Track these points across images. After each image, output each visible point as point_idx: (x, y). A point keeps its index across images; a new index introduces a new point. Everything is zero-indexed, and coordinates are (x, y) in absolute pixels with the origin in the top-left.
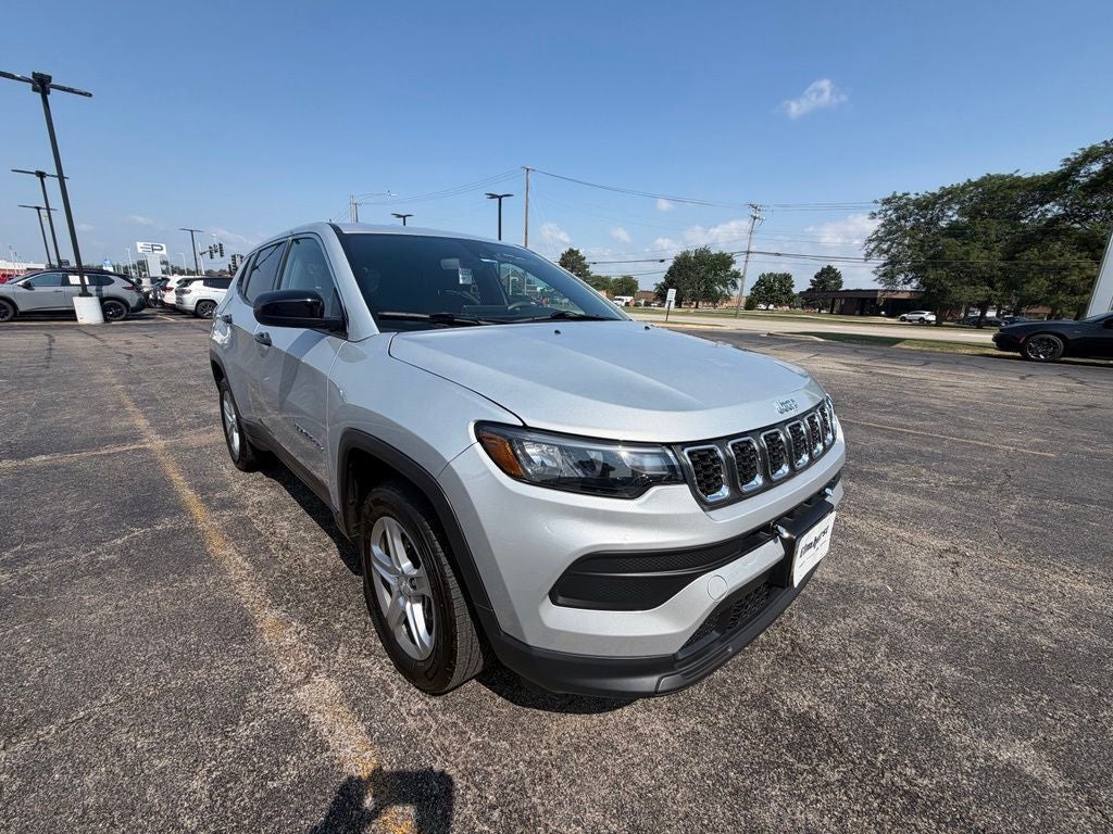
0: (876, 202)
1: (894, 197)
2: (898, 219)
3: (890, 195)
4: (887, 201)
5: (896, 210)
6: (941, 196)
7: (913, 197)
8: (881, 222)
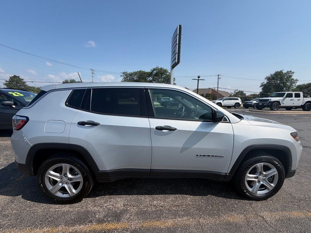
0: (121, 73)
1: (125, 72)
2: (126, 77)
3: (124, 72)
4: (123, 73)
5: (125, 75)
6: (133, 73)
7: (128, 73)
8: (123, 78)
